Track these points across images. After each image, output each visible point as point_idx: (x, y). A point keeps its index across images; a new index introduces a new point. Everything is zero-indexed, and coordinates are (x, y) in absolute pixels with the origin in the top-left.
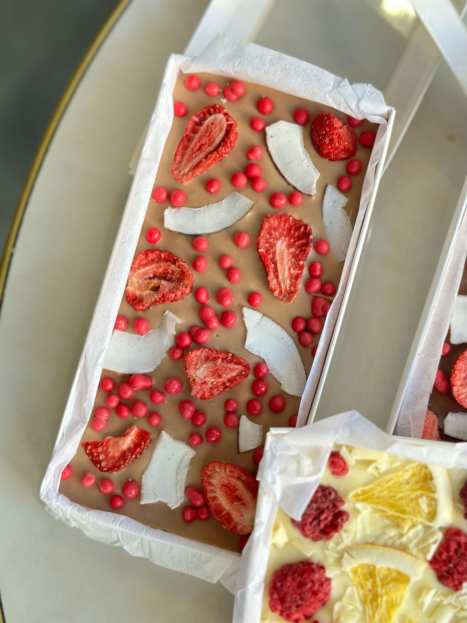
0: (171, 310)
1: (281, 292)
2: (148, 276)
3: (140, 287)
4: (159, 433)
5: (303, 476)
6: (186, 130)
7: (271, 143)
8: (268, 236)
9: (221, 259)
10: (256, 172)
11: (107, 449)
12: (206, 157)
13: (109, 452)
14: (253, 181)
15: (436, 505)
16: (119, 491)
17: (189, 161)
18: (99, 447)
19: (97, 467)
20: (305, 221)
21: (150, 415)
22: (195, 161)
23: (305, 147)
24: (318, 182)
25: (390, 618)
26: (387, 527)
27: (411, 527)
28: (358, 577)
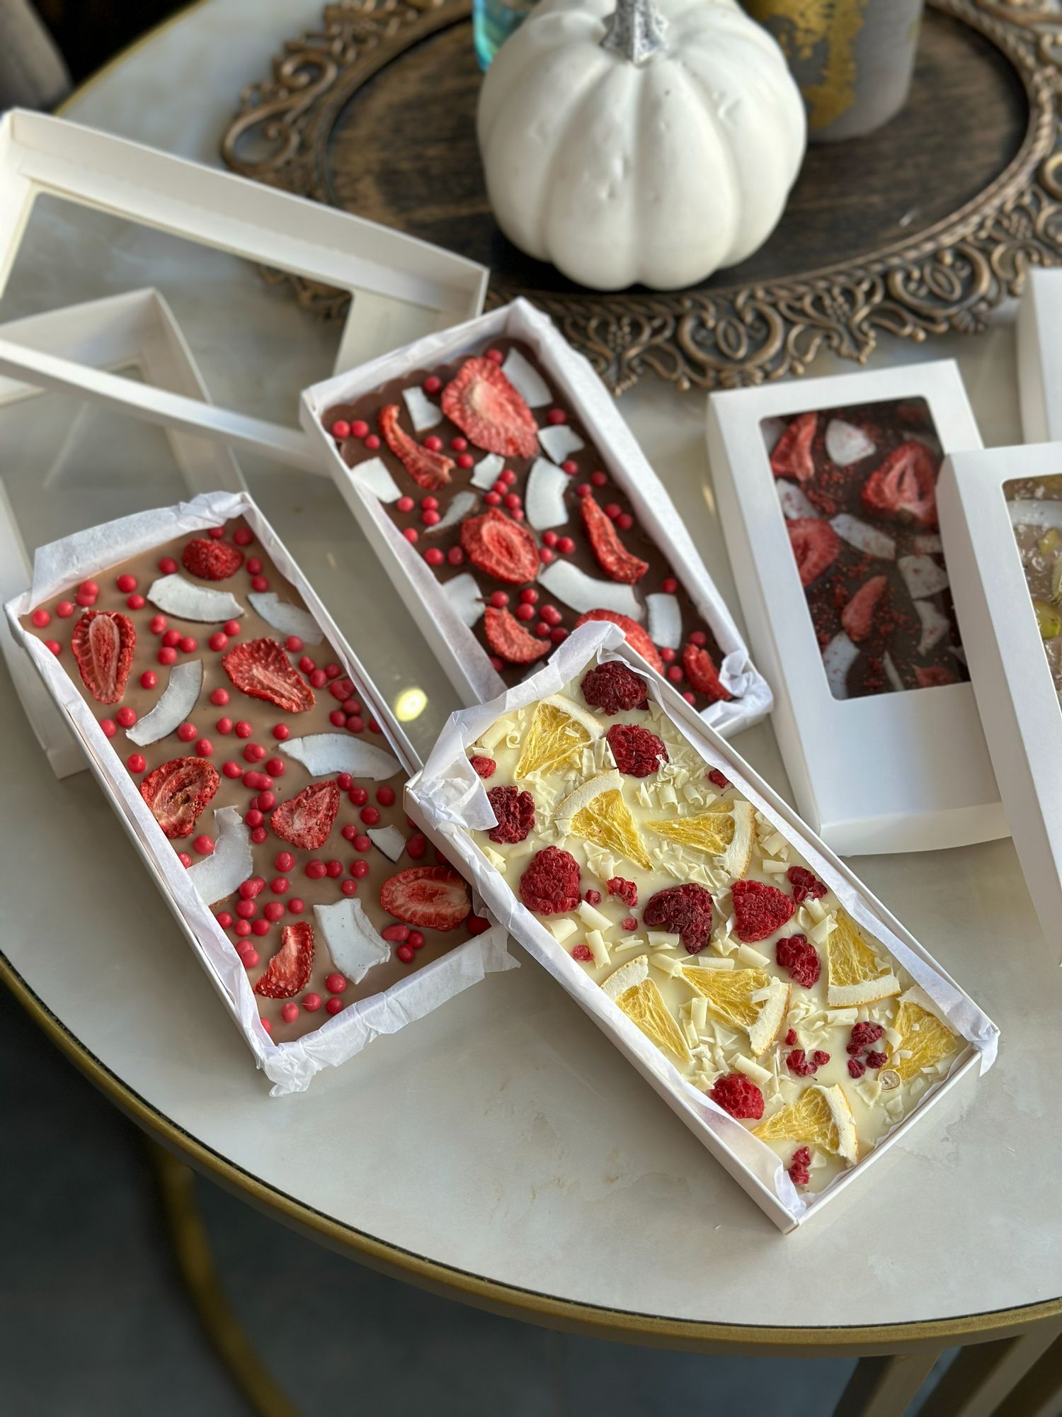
0: (217, 807)
1: (298, 705)
2: (167, 798)
3: (170, 812)
4: (312, 912)
5: (466, 790)
6: (77, 658)
7: (164, 605)
8: (240, 675)
9: (219, 728)
10: (176, 636)
11: (280, 972)
12: (119, 660)
13: (285, 973)
14: (182, 646)
15: (580, 725)
16: (326, 996)
17: (106, 680)
18: (271, 978)
19: (287, 997)
20: (258, 638)
21: (290, 907)
22: (113, 672)
23: (197, 585)
24: (237, 600)
25: (634, 835)
26: (564, 775)
27: (581, 757)
28: (582, 829)
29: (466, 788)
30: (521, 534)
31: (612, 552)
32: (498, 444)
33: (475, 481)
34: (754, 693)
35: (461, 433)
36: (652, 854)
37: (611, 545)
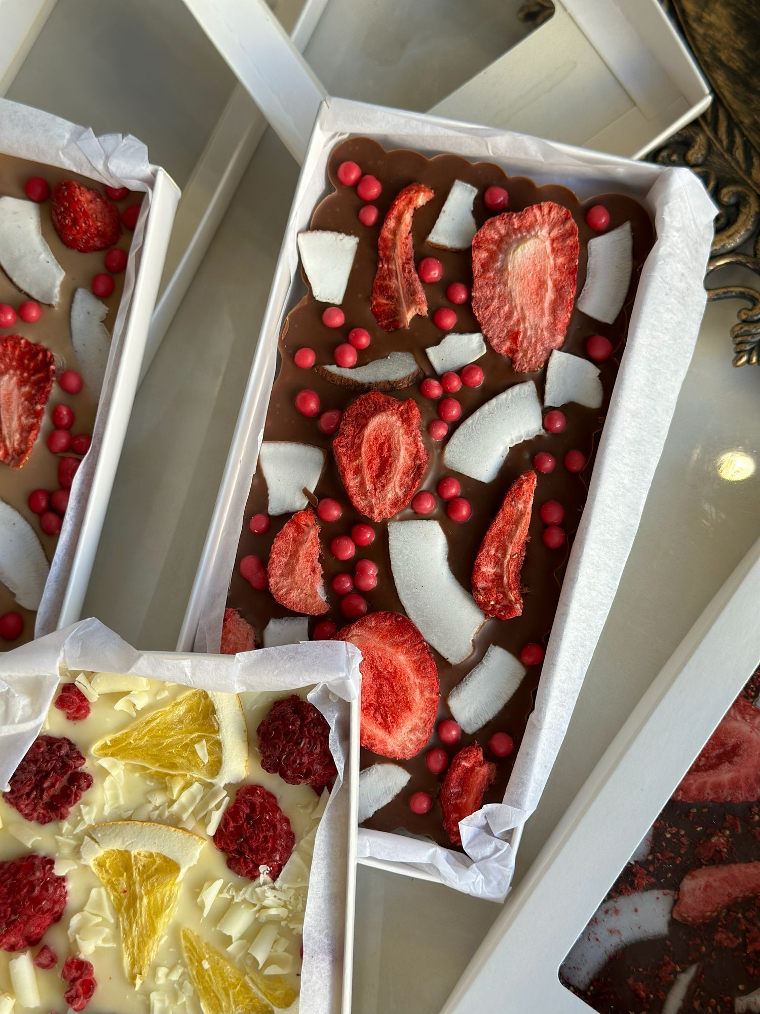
1: (7, 453)
5: (13, 723)
15: (221, 749)
20: (44, 344)
23: (44, 234)
24: (63, 285)
25: (154, 930)
26: (151, 791)
27: (184, 788)
28: (107, 871)
29: (17, 720)
30: (416, 457)
31: (498, 563)
32: (497, 328)
33: (432, 353)
34: (485, 872)
35: (469, 282)
36: (154, 969)
37: (504, 555)
